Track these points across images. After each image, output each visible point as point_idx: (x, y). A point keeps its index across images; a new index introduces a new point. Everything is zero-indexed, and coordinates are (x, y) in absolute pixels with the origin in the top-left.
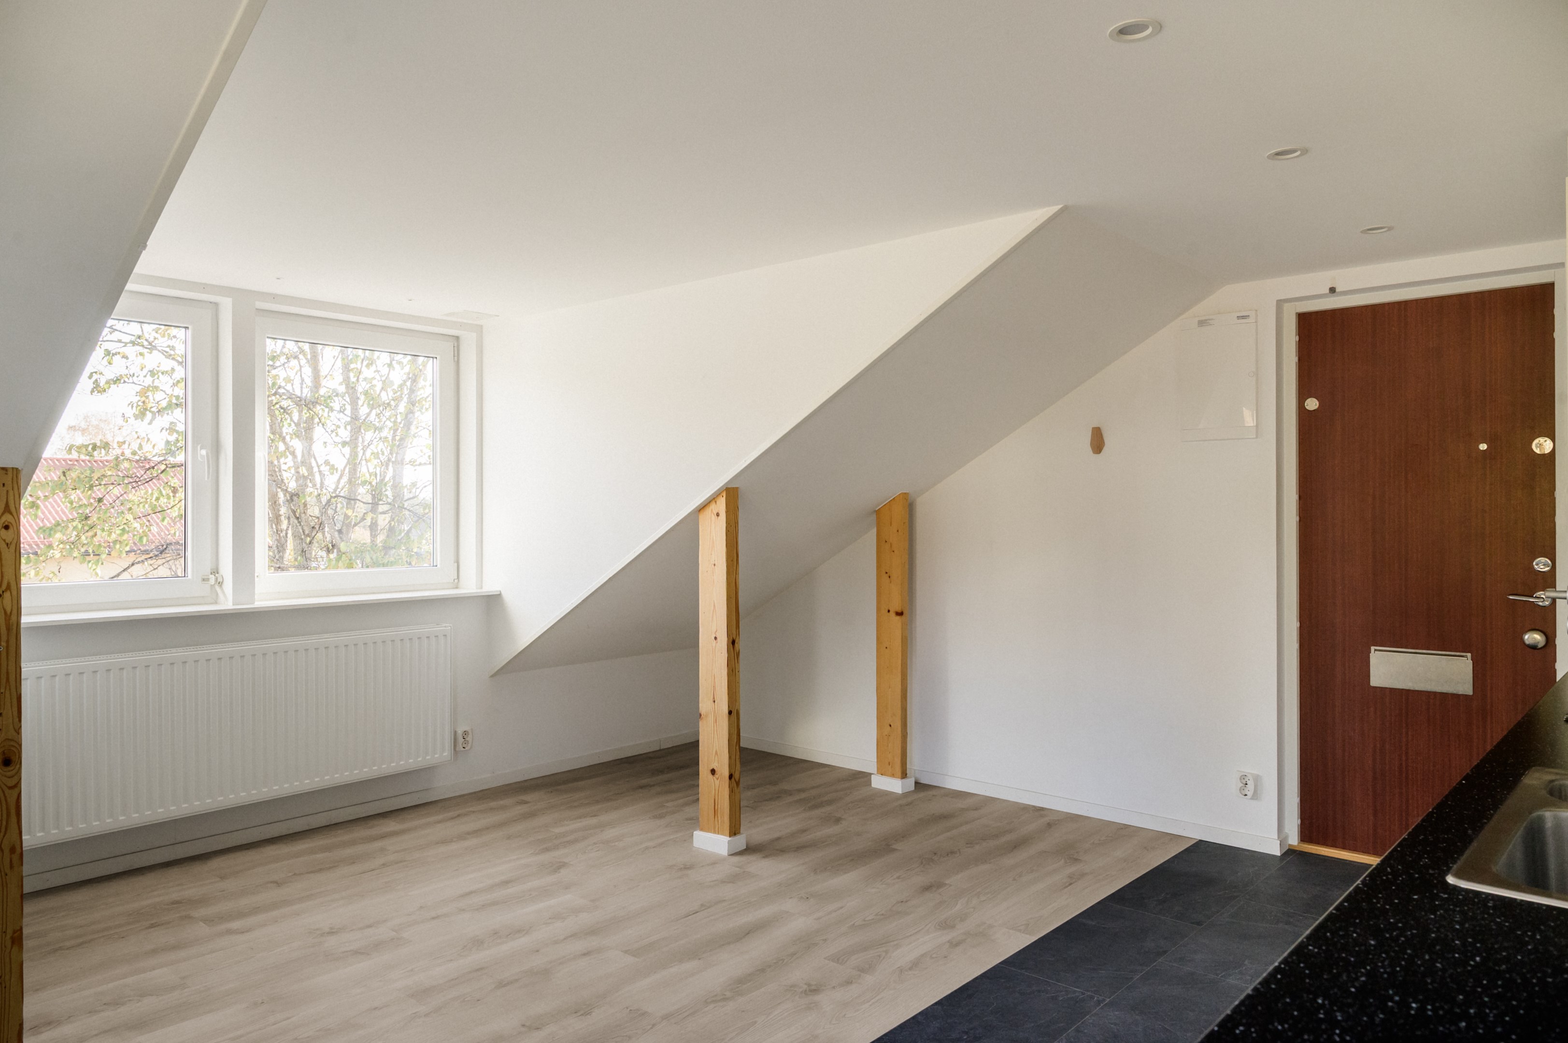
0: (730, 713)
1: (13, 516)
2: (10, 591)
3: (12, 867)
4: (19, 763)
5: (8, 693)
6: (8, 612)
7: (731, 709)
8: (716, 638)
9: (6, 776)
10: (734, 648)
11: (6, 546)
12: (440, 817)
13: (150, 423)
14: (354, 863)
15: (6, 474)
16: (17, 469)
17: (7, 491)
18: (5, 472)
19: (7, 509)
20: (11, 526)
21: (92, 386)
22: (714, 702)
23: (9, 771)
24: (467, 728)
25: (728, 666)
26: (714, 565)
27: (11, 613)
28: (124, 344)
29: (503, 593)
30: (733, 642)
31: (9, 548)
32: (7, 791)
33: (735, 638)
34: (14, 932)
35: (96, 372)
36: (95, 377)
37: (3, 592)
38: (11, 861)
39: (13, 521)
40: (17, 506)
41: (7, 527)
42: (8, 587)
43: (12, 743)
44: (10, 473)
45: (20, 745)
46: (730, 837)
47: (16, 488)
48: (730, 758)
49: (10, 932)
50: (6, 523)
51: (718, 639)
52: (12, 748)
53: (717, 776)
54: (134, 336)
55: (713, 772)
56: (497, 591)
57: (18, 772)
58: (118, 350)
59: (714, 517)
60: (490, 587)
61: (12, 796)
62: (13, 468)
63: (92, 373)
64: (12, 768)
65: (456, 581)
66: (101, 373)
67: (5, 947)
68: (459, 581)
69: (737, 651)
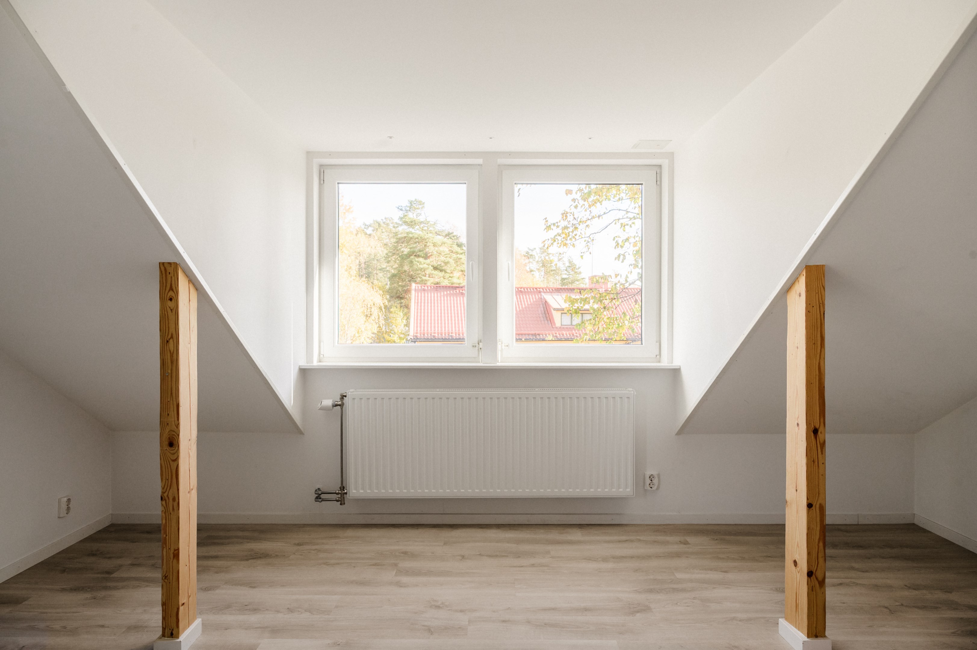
0: (810, 506)
1: (174, 292)
2: (173, 339)
3: (173, 509)
4: (177, 446)
5: (172, 401)
6: (172, 352)
7: (811, 502)
8: (798, 424)
9: (170, 453)
10: (816, 438)
11: (170, 311)
12: (616, 538)
13: (622, 262)
14: (519, 557)
15: (171, 266)
16: (176, 263)
17: (171, 277)
18: (170, 265)
19: (171, 289)
20: (173, 299)
21: (615, 245)
22: (797, 490)
23: (172, 450)
24: (655, 473)
25: (807, 455)
26: (797, 348)
27: (173, 352)
28: (629, 219)
29: (682, 368)
30: (815, 431)
31: (172, 312)
32: (171, 462)
33: (817, 427)
34: (175, 550)
35: (616, 237)
36: (616, 239)
37: (169, 339)
38: (173, 506)
39: (174, 295)
40: (176, 286)
41: (171, 299)
42: (172, 337)
43: (174, 433)
44: (173, 266)
45: (179, 435)
46: (808, 637)
47: (176, 275)
48: (809, 554)
49: (172, 551)
50: (171, 297)
51: (800, 426)
52: (173, 436)
53: (798, 569)
54: (636, 213)
55: (795, 563)
56: (678, 366)
57: (176, 452)
58: (626, 223)
59: (797, 297)
60: (676, 364)
61: (174, 465)
62: (174, 263)
63: (614, 237)
64: (174, 449)
65: (658, 357)
66: (619, 237)
67: (170, 558)
68: (660, 356)
69: (822, 442)
